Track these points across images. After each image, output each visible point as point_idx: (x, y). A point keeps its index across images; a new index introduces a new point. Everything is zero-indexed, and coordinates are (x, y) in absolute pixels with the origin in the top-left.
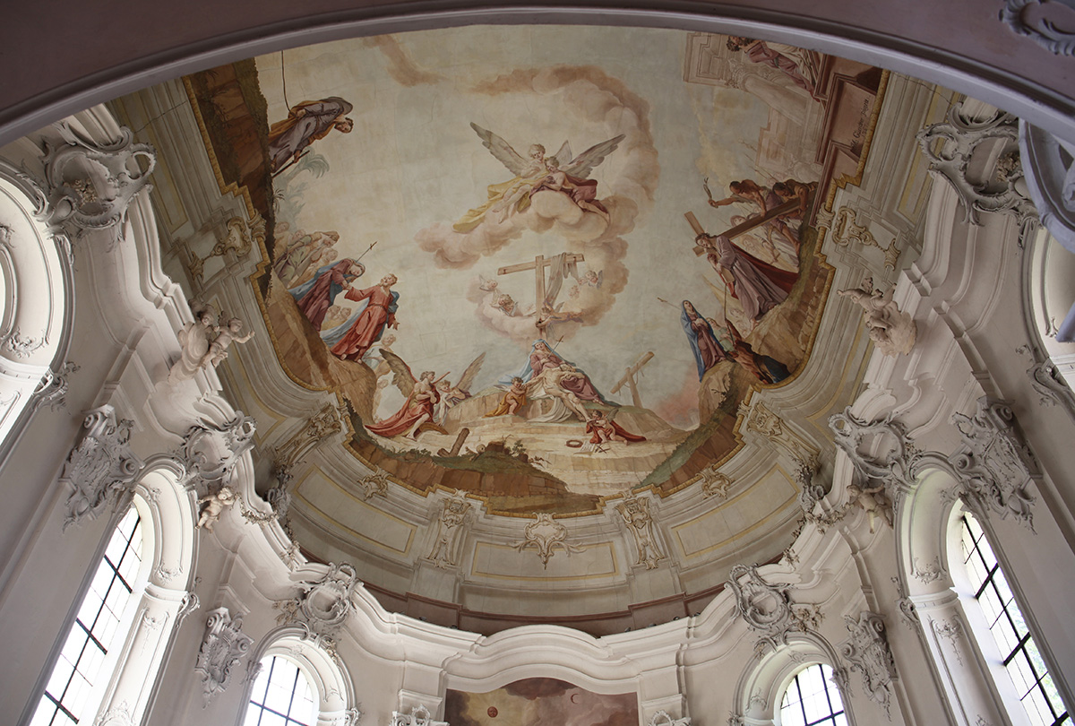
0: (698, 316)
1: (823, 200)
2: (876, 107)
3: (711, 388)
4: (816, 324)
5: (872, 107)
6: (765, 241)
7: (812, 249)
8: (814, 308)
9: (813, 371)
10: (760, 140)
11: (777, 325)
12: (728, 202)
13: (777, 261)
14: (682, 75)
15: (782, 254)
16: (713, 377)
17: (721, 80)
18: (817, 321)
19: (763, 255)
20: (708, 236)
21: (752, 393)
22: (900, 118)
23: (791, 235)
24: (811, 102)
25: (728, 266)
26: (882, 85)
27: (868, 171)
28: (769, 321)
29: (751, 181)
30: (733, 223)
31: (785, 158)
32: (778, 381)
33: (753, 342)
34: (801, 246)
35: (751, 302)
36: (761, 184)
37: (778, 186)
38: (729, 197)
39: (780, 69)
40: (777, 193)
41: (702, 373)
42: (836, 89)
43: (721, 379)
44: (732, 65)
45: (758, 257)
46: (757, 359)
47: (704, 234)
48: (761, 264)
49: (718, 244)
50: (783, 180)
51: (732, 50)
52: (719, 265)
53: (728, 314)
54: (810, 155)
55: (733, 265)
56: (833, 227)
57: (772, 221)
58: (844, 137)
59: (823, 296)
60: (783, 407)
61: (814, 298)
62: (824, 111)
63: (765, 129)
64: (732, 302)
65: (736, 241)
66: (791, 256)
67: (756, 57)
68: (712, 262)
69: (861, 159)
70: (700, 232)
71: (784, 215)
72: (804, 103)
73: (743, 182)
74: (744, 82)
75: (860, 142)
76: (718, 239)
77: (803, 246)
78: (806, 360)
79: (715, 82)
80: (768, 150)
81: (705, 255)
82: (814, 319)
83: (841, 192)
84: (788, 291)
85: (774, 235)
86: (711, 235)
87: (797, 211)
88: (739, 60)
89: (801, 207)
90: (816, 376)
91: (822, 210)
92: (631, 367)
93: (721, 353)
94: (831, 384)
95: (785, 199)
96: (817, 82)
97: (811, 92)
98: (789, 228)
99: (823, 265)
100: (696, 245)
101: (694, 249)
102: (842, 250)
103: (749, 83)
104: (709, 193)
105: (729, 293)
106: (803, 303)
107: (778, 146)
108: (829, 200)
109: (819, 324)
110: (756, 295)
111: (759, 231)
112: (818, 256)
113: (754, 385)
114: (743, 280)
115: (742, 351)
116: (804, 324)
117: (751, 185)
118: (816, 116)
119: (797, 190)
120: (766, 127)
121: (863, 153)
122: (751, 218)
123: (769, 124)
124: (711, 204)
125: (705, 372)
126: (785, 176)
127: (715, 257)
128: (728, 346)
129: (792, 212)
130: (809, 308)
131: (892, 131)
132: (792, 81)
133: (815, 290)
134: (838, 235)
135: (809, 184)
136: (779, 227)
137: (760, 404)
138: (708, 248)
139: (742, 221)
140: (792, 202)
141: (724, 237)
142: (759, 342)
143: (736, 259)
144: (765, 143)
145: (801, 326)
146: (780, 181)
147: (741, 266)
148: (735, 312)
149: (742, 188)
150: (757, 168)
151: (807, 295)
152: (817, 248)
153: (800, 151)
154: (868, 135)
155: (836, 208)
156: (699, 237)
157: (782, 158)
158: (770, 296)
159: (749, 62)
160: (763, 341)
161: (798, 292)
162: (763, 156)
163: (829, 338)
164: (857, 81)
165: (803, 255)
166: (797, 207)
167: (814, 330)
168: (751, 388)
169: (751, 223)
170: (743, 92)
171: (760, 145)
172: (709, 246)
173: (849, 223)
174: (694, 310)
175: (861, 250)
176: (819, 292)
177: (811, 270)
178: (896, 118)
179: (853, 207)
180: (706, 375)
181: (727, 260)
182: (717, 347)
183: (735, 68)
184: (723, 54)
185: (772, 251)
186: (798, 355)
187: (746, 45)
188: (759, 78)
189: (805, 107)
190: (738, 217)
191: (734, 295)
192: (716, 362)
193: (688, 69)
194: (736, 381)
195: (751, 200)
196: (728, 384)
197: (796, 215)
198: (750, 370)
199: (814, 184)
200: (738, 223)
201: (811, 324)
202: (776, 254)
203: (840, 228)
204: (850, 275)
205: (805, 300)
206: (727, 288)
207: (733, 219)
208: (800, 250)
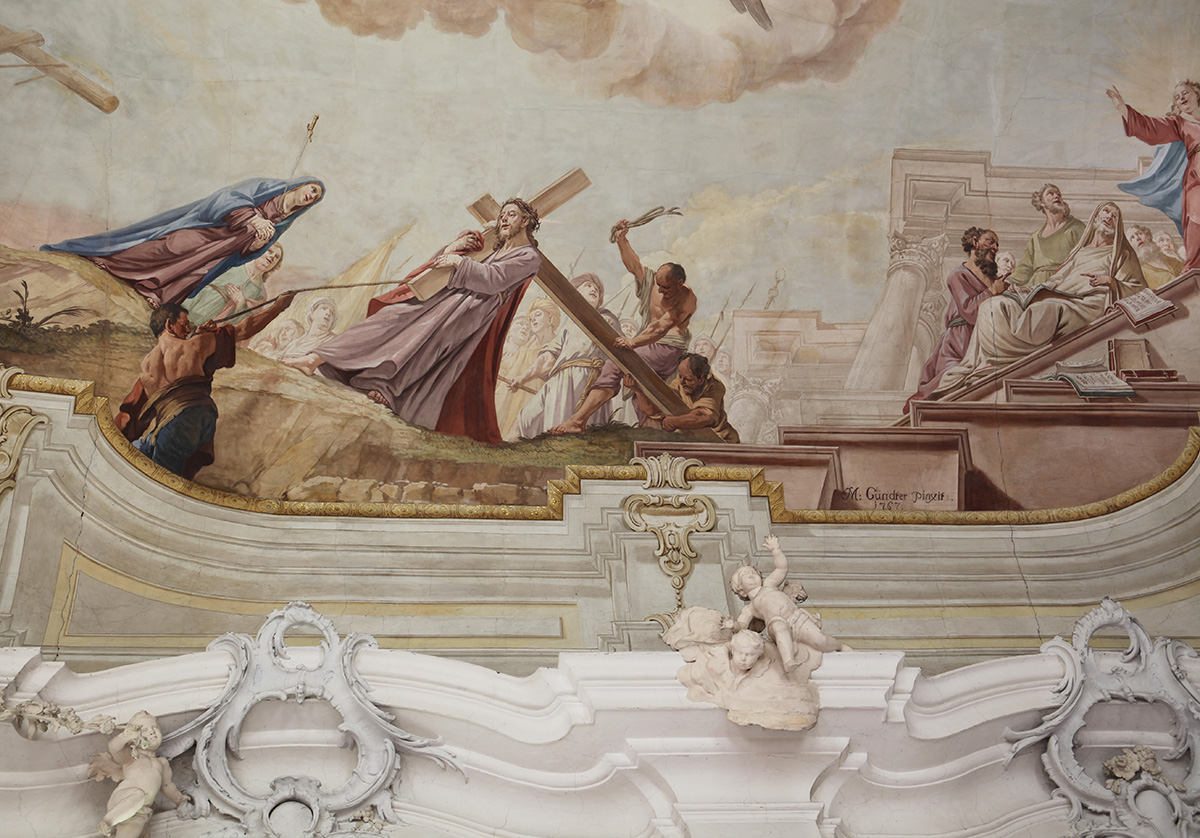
0: (282, 223)
1: (707, 460)
2: (939, 516)
3: (28, 279)
4: (386, 508)
5: (935, 507)
6: (556, 356)
7: (580, 459)
8: (429, 494)
9: (241, 531)
10: (793, 313)
11: (328, 420)
12: (632, 264)
13: (516, 387)
14: (907, 147)
15: (537, 398)
16: (74, 281)
17: (902, 223)
18: (397, 508)
19: (517, 356)
20: (533, 226)
21: (63, 392)
22: (946, 562)
23: (592, 409)
24: (899, 399)
25: (460, 281)
26: (983, 515)
27: (813, 532)
28: (331, 398)
29: (694, 307)
30: (582, 279)
31: (766, 368)
32: (148, 451)
33: (247, 370)
34: (577, 435)
35: (371, 348)
36: (693, 327)
37: (701, 365)
38: (644, 265)
39: (945, 332)
40: (684, 364)
41: (80, 251)
42: (939, 438)
43: (76, 302)
44: (935, 241)
45: (508, 346)
46: (195, 388)
47: (536, 217)
48: (489, 354)
49: (514, 253)
50: (716, 370)
51: (964, 239)
52: (457, 259)
53: (314, 298)
54: (792, 415)
55: (466, 292)
56: (654, 491)
57: (611, 363)
58: (855, 470)
59: (477, 508)
60: (62, 479)
61: (454, 490)
62: (889, 424)
63: (818, 319)
64: (351, 304)
65: (535, 293)
66: (540, 417)
67: (958, 285)
68: (462, 243)
69: (830, 513)
70: (539, 209)
71: (635, 387)
72: (892, 384)
73: (688, 291)
74: (906, 267)
75: (860, 503)
76: (530, 250)
77: (578, 441)
78: (261, 506)
79: (899, 212)
80: (776, 333)
81: (478, 226)
82: (398, 500)
83: (742, 490)
84: (443, 426)
85: (578, 375)
86: (536, 235)
87: (656, 411)
88: (948, 253)
89: (670, 417)
90: (234, 541)
91: (681, 463)
92: (45, 48)
93: (170, 293)
94: (237, 584)
95: (675, 383)
96: (940, 401)
97: (919, 394)
98: (609, 402)
99: (552, 490)
100: (500, 201)
101: (488, 197)
102: (613, 521)
103: (905, 276)
104: (646, 219)
105: (379, 293)
106: (426, 468)
107: (788, 350)
108: (712, 470)
109: (393, 515)
110: (396, 357)
111: (579, 340)
112: (570, 475)
113: (97, 390)
114: (428, 322)
115: (203, 347)
116: (371, 482)
117: (686, 307)
118: (875, 411)
119: (705, 402)
120: (825, 320)
121: (841, 514)
122: (605, 317)
123: (831, 327)
124: (618, 228)
125: (86, 257)
126: (728, 373)
127: (479, 249)
128: (203, 307)
129: (649, 402)
130: (422, 485)
131: (913, 555)
132: (928, 356)
133: (477, 487)
134: (644, 506)
135: (727, 426)
136: (601, 380)
137: (37, 421)
138: (497, 230)
139: (592, 301)
140: (672, 398)
141: (538, 262)
142: (253, 385)
143: (485, 298)
144: (788, 324)
145: (357, 474)
146: (713, 367)
147: (469, 311)
148: (321, 314)
149: (674, 288)
150: (728, 315)
151: (454, 471)
152: (589, 469)
153: (793, 395)
154: (883, 513)
155: (700, 490)
156: (525, 208)
157: (767, 362)
158: (407, 391)
159: (947, 274)
160: (261, 392)
161: (450, 450)
162: (759, 323)
163: (371, 548)
164: (968, 472)
165: (556, 444)
166: (666, 411)
167: (365, 507)
168: (80, 385)
169: (592, 320)
170: (886, 267)
171: (781, 315)
172: (504, 232)
173: (684, 521)
174: (298, 210)
175: (642, 559)
176: (479, 497)
177: (527, 468)
178: (944, 555)
179: (723, 521)
180: (76, 262)
181: (477, 277)
182: (187, 281)
183: (930, 248)
184: (955, 221)
185: (537, 375)
186: (264, 485)
187: (977, 263)
188: (920, 295)
189: (885, 388)
190: (600, 289)
191: (375, 306)
192: (132, 283)
193: (921, 157)
194: (88, 346)
195: (647, 311)
196: (66, 323)
197: (646, 411)
198: (144, 375)
199: (732, 435)
200: (585, 291)
201: (377, 496)
202: (532, 385)
203: (660, 506)
204: (564, 552)
205: (437, 470)
206: (394, 287)
207: (593, 279)
208: (564, 434)
